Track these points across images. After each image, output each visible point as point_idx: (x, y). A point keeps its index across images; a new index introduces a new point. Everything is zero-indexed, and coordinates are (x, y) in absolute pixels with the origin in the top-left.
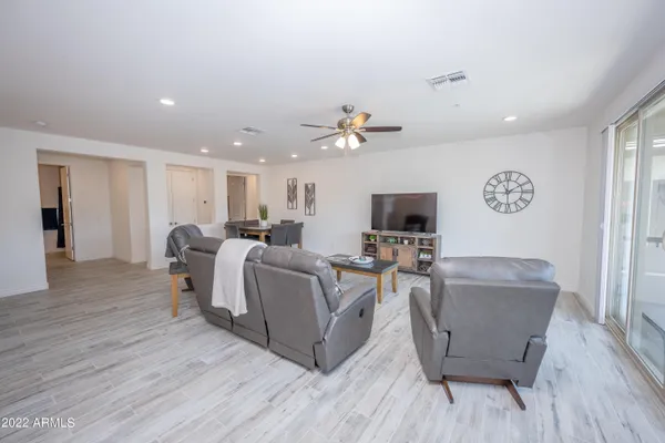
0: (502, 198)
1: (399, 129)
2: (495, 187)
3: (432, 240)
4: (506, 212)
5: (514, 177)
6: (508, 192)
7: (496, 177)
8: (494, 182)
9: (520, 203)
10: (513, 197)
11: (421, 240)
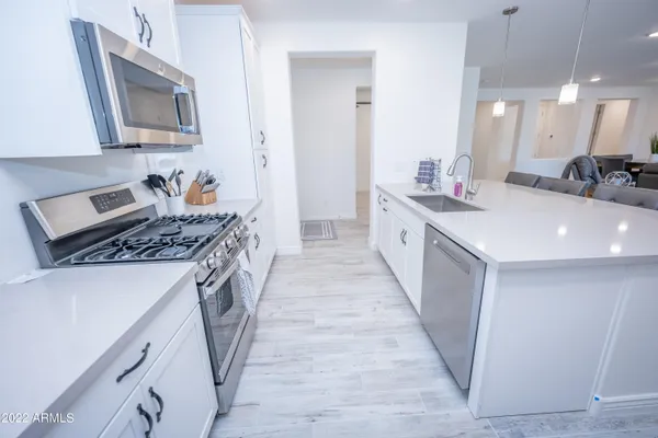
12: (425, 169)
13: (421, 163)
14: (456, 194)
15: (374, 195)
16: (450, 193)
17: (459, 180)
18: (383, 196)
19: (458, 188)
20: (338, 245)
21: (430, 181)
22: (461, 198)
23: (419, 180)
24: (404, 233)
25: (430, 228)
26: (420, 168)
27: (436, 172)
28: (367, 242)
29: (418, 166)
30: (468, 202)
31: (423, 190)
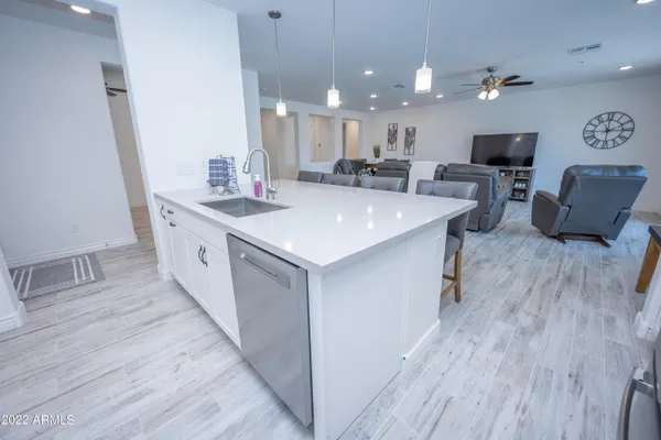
0: (601, 136)
1: (530, 83)
2: (596, 126)
3: (528, 172)
4: (603, 148)
5: (617, 117)
6: (607, 131)
7: (599, 117)
8: (596, 122)
9: (618, 140)
10: (612, 135)
11: (517, 172)
12: (217, 168)
13: (211, 162)
14: (257, 194)
15: (154, 208)
16: (251, 194)
17: (258, 179)
18: (167, 207)
19: (257, 188)
20: (109, 288)
21: (226, 183)
22: (263, 199)
23: (213, 184)
24: (202, 250)
25: (233, 238)
26: (211, 168)
27: (230, 171)
28: (156, 271)
29: (208, 165)
30: (270, 201)
31: (219, 195)
